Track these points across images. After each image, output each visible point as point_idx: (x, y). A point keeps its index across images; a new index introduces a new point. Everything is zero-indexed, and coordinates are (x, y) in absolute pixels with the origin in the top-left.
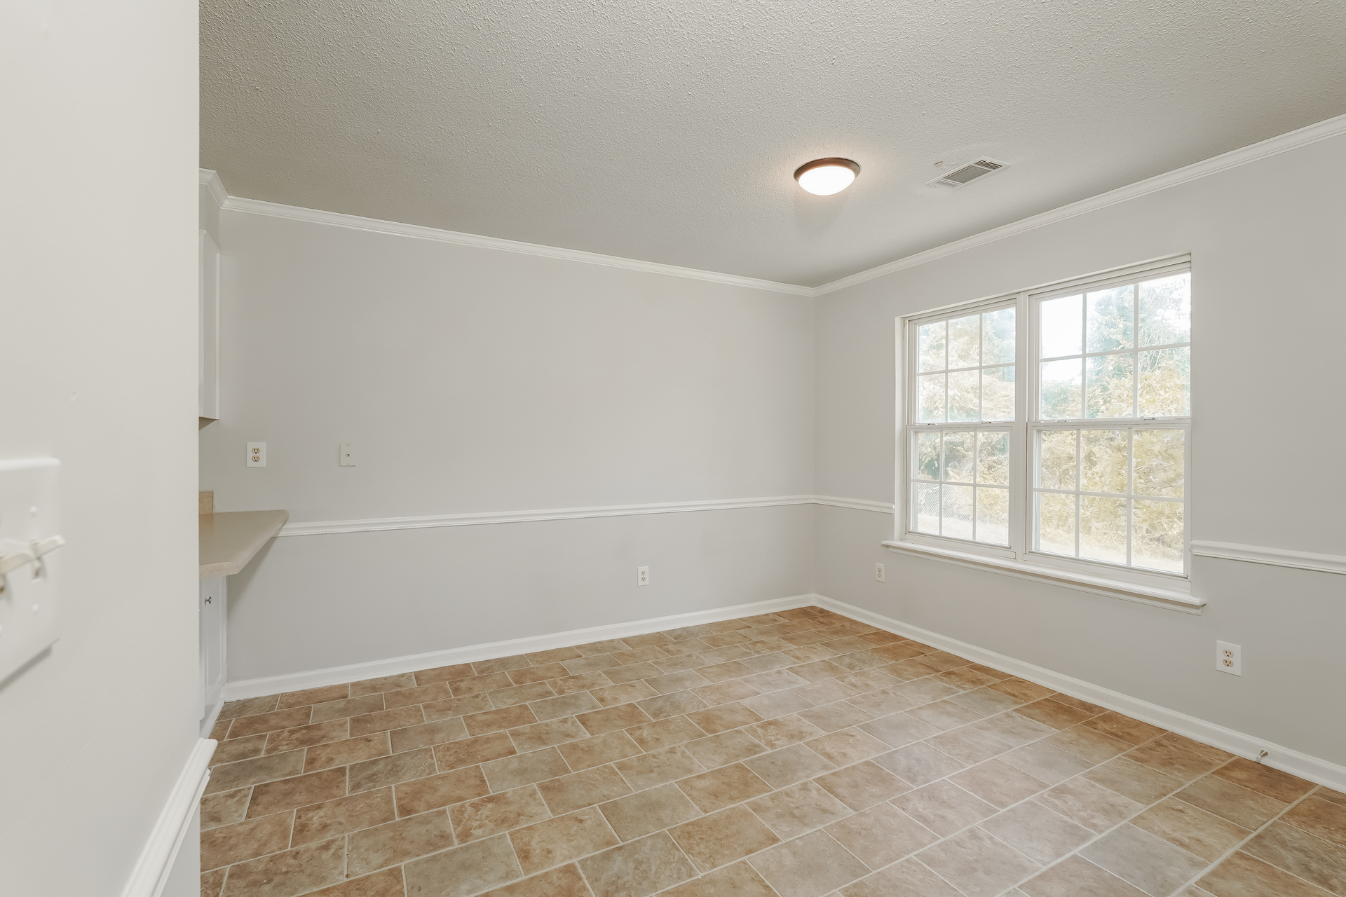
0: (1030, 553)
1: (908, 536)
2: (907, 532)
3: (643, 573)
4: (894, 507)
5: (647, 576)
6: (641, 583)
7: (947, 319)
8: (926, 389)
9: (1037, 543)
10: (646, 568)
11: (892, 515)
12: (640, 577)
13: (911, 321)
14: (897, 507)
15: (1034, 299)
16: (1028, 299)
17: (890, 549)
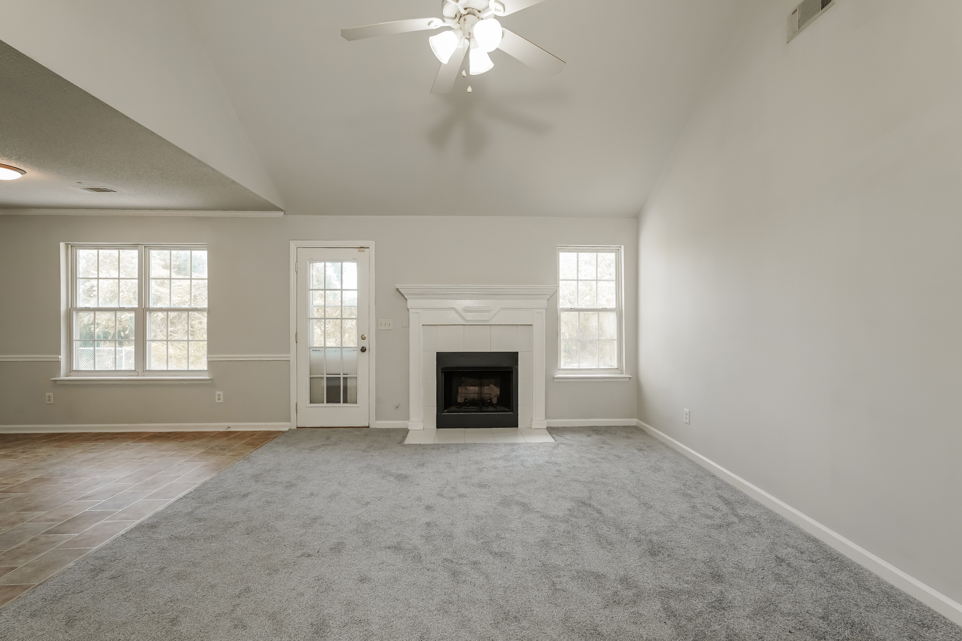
0: (145, 371)
1: (73, 374)
2: (71, 371)
4: (60, 357)
7: (97, 249)
9: (150, 366)
11: (59, 362)
13: (72, 248)
14: (63, 357)
15: (147, 248)
16: (144, 248)
17: (58, 383)
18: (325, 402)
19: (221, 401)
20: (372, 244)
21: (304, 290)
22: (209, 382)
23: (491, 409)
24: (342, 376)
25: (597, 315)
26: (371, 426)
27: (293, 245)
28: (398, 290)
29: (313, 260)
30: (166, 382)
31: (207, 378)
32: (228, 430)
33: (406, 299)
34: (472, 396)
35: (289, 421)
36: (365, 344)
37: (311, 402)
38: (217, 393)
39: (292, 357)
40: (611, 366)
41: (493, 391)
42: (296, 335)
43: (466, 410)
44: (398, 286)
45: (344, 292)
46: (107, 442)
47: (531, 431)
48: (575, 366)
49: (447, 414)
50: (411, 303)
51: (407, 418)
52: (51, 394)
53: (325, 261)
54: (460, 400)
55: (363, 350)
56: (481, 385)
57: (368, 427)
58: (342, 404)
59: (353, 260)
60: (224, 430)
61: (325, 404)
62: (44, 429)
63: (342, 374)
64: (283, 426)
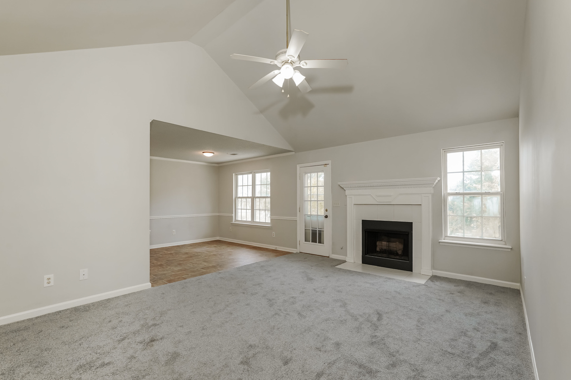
0: (254, 222)
1: (236, 221)
2: (236, 220)
3: (174, 232)
5: (175, 232)
6: (173, 234)
7: (243, 175)
8: (240, 189)
9: (255, 220)
10: (174, 231)
11: (233, 217)
12: (173, 232)
13: (237, 175)
14: (234, 215)
15: (255, 173)
16: (254, 173)
17: (232, 224)
18: (311, 241)
19: (274, 236)
20: (329, 162)
21: (303, 187)
22: (270, 228)
23: (398, 257)
24: (317, 229)
25: (480, 197)
26: (330, 257)
27: (298, 167)
28: (339, 185)
29: (306, 173)
30: (260, 227)
31: (270, 226)
32: (276, 249)
33: (345, 190)
34: (384, 248)
35: (297, 248)
36: (327, 214)
37: (305, 241)
38: (273, 233)
39: (298, 219)
40: (496, 238)
41: (397, 246)
42: (300, 208)
43: (383, 256)
44: (339, 183)
45: (318, 187)
46: (240, 247)
47: (420, 275)
48: (460, 235)
49: (369, 256)
50: (347, 192)
51: (346, 255)
52: (231, 228)
53: (310, 173)
54: (378, 249)
55: (326, 217)
56: (389, 241)
57: (329, 257)
58: (317, 244)
59: (322, 171)
60: (274, 249)
61: (311, 243)
62: (229, 240)
63: (317, 228)
64: (294, 251)
